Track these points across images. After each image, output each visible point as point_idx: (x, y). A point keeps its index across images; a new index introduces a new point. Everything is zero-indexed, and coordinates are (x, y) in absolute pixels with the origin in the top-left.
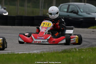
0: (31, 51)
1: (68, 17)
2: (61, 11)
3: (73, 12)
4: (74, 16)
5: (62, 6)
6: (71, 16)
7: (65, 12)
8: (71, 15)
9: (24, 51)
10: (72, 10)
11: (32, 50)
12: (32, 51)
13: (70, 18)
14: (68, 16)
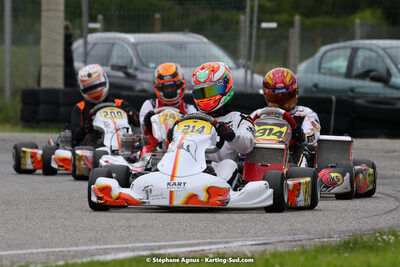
0: (220, 243)
1: (350, 94)
2: (323, 71)
3: (372, 74)
4: (374, 91)
5: (329, 54)
6: (362, 90)
7: (337, 74)
8: (363, 87)
9: (196, 242)
10: (366, 69)
11: (225, 237)
12: (227, 242)
13: (360, 101)
14: (352, 90)
